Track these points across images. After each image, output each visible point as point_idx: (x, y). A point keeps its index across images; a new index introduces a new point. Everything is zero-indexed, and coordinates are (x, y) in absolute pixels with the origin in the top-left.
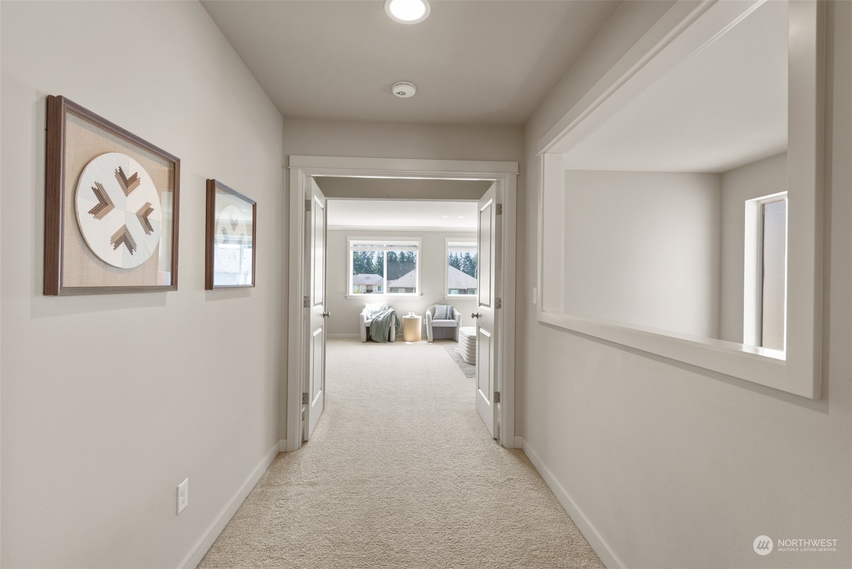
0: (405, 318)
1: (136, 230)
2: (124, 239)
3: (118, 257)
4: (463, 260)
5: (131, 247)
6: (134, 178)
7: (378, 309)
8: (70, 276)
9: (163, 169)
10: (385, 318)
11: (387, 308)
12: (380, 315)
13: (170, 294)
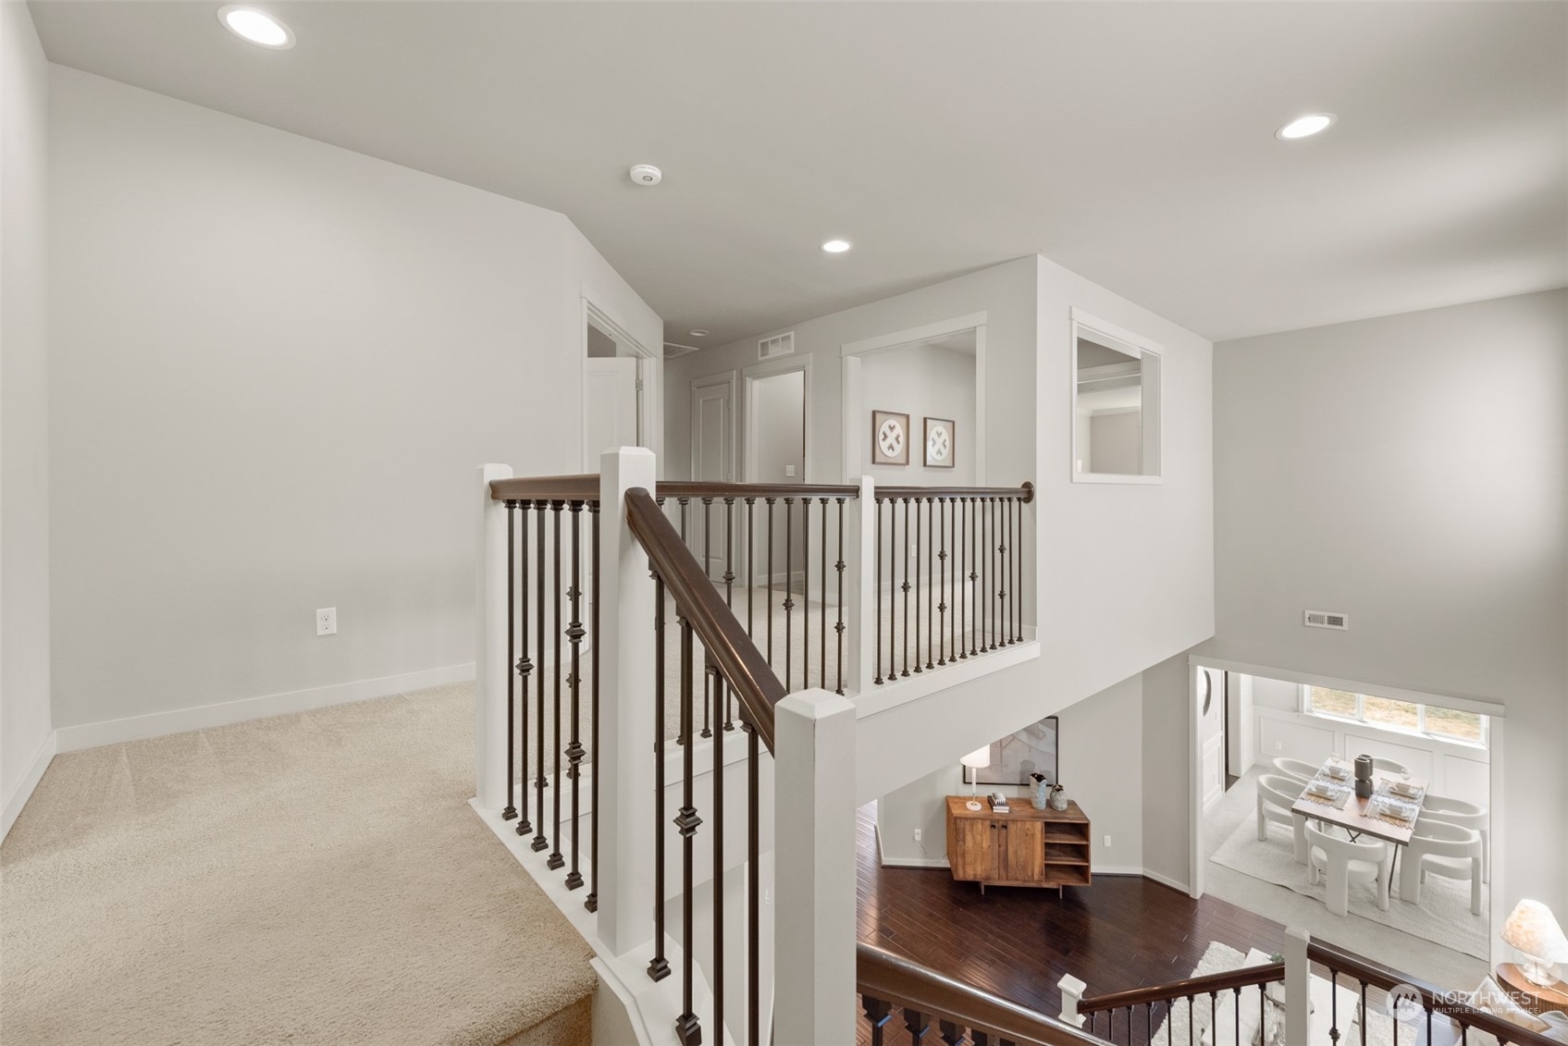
1: (895, 444)
2: (891, 447)
3: (889, 453)
5: (893, 450)
6: (894, 426)
8: (877, 460)
9: (904, 420)
13: (907, 467)
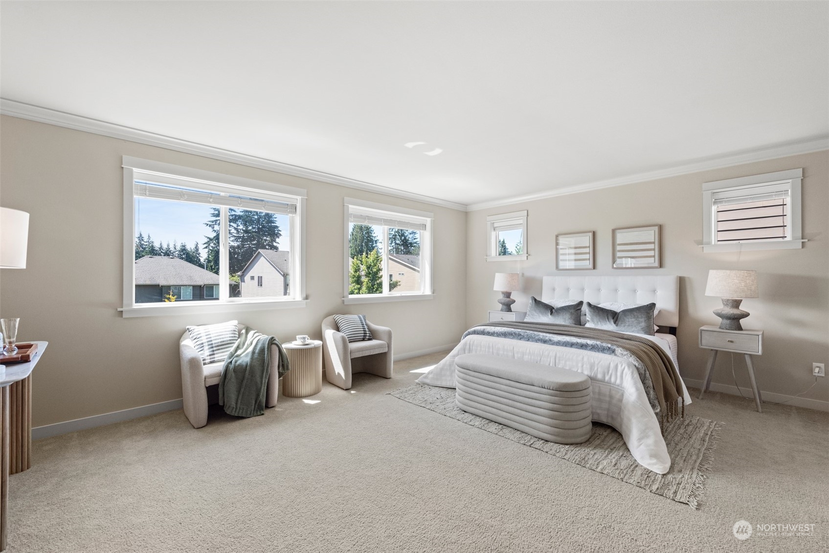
0: (288, 349)
4: (177, 253)
7: (227, 337)
10: (256, 355)
11: (244, 331)
12: (236, 351)
